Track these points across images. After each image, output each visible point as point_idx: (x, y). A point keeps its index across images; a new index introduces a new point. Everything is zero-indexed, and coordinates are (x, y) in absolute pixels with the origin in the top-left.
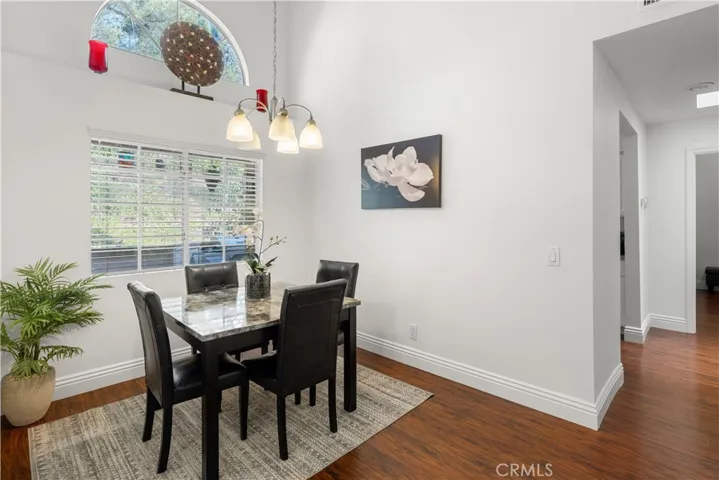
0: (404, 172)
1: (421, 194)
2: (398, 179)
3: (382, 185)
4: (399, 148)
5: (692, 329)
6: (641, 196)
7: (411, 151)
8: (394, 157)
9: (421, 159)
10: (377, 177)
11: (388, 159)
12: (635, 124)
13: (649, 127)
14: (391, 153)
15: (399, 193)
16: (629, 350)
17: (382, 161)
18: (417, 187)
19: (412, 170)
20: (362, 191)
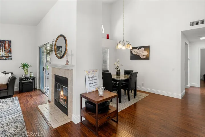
0: (141, 53)
1: (145, 57)
2: (140, 54)
3: (136, 55)
4: (140, 48)
5: (200, 86)
6: (188, 58)
7: (143, 48)
8: (139, 49)
9: (145, 50)
10: (134, 53)
11: (137, 50)
12: (188, 43)
13: (190, 43)
14: (138, 49)
15: (140, 57)
16: (186, 89)
17: (136, 50)
18: (144, 56)
19: (143, 52)
20: (131, 56)
